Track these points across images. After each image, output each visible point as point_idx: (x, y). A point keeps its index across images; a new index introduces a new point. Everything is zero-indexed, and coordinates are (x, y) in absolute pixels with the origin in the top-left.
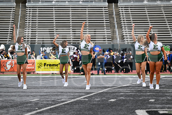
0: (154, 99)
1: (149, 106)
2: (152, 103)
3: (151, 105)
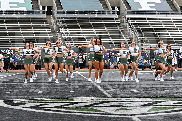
0: (10, 91)
1: (6, 97)
2: (8, 94)
3: (7, 96)
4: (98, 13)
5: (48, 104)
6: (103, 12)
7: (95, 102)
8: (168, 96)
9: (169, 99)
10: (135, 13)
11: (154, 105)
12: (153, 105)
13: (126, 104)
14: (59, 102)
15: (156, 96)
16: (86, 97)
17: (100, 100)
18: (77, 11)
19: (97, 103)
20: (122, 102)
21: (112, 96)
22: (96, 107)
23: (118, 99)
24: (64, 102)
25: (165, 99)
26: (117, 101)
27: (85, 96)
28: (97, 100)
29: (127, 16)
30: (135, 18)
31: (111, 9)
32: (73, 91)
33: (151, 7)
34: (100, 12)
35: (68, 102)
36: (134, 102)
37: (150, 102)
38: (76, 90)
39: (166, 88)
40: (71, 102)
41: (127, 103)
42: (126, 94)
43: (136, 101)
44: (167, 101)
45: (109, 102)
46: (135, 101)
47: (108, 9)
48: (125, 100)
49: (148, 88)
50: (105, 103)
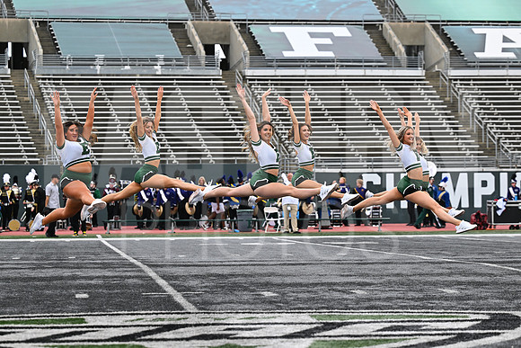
4: (163, 63)
5: (10, 333)
6: (177, 60)
7: (149, 326)
8: (362, 308)
9: (366, 317)
10: (274, 63)
11: (320, 334)
12: (318, 334)
13: (239, 332)
14: (43, 326)
15: (327, 308)
16: (123, 312)
17: (163, 320)
18: (102, 56)
19: (154, 328)
20: (226, 327)
21: (200, 309)
22: (151, 340)
23: (216, 316)
24: (55, 328)
25: (354, 317)
26: (213, 324)
27: (120, 310)
28: (154, 320)
29: (249, 72)
30: (272, 80)
31: (203, 52)
32: (85, 293)
33: (320, 47)
34: (170, 60)
35: (67, 327)
36: (262, 326)
37: (308, 327)
38: (92, 290)
39: (359, 284)
40: (77, 327)
41: (242, 329)
42: (240, 303)
43: (268, 324)
44: (360, 323)
45: (191, 326)
46: (265, 324)
47: (194, 53)
48: (236, 319)
49: (306, 285)
50: (177, 328)
